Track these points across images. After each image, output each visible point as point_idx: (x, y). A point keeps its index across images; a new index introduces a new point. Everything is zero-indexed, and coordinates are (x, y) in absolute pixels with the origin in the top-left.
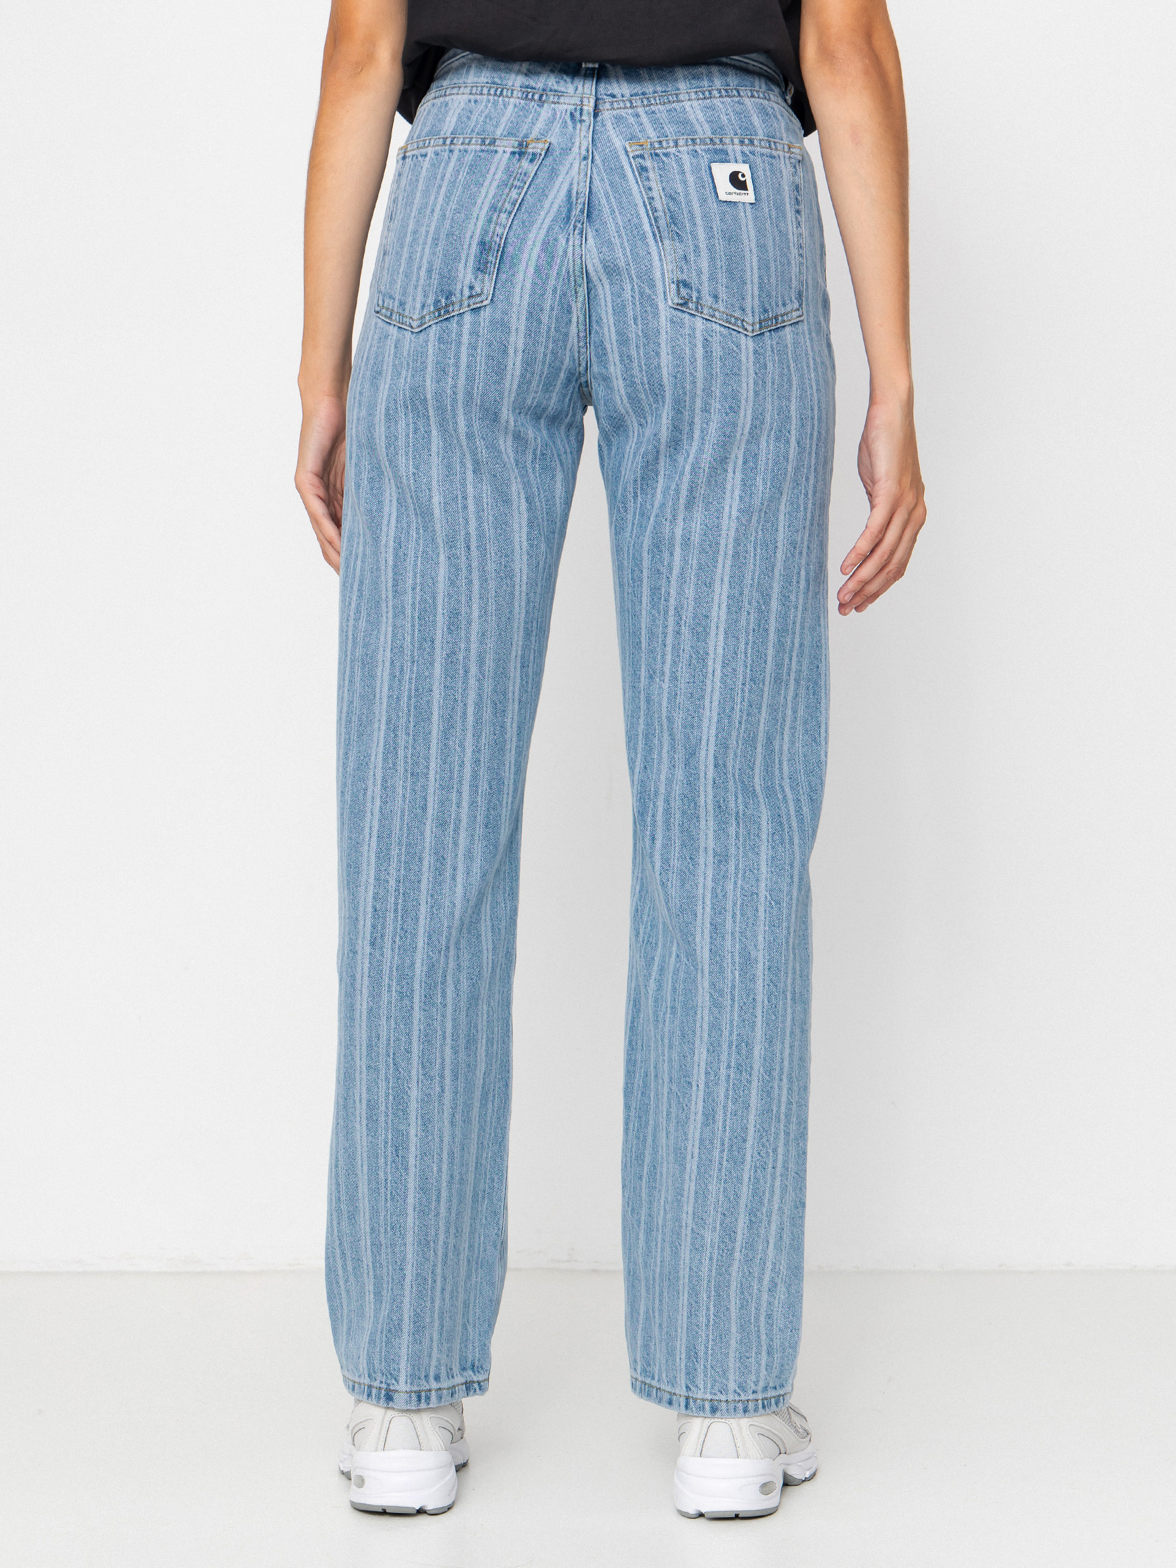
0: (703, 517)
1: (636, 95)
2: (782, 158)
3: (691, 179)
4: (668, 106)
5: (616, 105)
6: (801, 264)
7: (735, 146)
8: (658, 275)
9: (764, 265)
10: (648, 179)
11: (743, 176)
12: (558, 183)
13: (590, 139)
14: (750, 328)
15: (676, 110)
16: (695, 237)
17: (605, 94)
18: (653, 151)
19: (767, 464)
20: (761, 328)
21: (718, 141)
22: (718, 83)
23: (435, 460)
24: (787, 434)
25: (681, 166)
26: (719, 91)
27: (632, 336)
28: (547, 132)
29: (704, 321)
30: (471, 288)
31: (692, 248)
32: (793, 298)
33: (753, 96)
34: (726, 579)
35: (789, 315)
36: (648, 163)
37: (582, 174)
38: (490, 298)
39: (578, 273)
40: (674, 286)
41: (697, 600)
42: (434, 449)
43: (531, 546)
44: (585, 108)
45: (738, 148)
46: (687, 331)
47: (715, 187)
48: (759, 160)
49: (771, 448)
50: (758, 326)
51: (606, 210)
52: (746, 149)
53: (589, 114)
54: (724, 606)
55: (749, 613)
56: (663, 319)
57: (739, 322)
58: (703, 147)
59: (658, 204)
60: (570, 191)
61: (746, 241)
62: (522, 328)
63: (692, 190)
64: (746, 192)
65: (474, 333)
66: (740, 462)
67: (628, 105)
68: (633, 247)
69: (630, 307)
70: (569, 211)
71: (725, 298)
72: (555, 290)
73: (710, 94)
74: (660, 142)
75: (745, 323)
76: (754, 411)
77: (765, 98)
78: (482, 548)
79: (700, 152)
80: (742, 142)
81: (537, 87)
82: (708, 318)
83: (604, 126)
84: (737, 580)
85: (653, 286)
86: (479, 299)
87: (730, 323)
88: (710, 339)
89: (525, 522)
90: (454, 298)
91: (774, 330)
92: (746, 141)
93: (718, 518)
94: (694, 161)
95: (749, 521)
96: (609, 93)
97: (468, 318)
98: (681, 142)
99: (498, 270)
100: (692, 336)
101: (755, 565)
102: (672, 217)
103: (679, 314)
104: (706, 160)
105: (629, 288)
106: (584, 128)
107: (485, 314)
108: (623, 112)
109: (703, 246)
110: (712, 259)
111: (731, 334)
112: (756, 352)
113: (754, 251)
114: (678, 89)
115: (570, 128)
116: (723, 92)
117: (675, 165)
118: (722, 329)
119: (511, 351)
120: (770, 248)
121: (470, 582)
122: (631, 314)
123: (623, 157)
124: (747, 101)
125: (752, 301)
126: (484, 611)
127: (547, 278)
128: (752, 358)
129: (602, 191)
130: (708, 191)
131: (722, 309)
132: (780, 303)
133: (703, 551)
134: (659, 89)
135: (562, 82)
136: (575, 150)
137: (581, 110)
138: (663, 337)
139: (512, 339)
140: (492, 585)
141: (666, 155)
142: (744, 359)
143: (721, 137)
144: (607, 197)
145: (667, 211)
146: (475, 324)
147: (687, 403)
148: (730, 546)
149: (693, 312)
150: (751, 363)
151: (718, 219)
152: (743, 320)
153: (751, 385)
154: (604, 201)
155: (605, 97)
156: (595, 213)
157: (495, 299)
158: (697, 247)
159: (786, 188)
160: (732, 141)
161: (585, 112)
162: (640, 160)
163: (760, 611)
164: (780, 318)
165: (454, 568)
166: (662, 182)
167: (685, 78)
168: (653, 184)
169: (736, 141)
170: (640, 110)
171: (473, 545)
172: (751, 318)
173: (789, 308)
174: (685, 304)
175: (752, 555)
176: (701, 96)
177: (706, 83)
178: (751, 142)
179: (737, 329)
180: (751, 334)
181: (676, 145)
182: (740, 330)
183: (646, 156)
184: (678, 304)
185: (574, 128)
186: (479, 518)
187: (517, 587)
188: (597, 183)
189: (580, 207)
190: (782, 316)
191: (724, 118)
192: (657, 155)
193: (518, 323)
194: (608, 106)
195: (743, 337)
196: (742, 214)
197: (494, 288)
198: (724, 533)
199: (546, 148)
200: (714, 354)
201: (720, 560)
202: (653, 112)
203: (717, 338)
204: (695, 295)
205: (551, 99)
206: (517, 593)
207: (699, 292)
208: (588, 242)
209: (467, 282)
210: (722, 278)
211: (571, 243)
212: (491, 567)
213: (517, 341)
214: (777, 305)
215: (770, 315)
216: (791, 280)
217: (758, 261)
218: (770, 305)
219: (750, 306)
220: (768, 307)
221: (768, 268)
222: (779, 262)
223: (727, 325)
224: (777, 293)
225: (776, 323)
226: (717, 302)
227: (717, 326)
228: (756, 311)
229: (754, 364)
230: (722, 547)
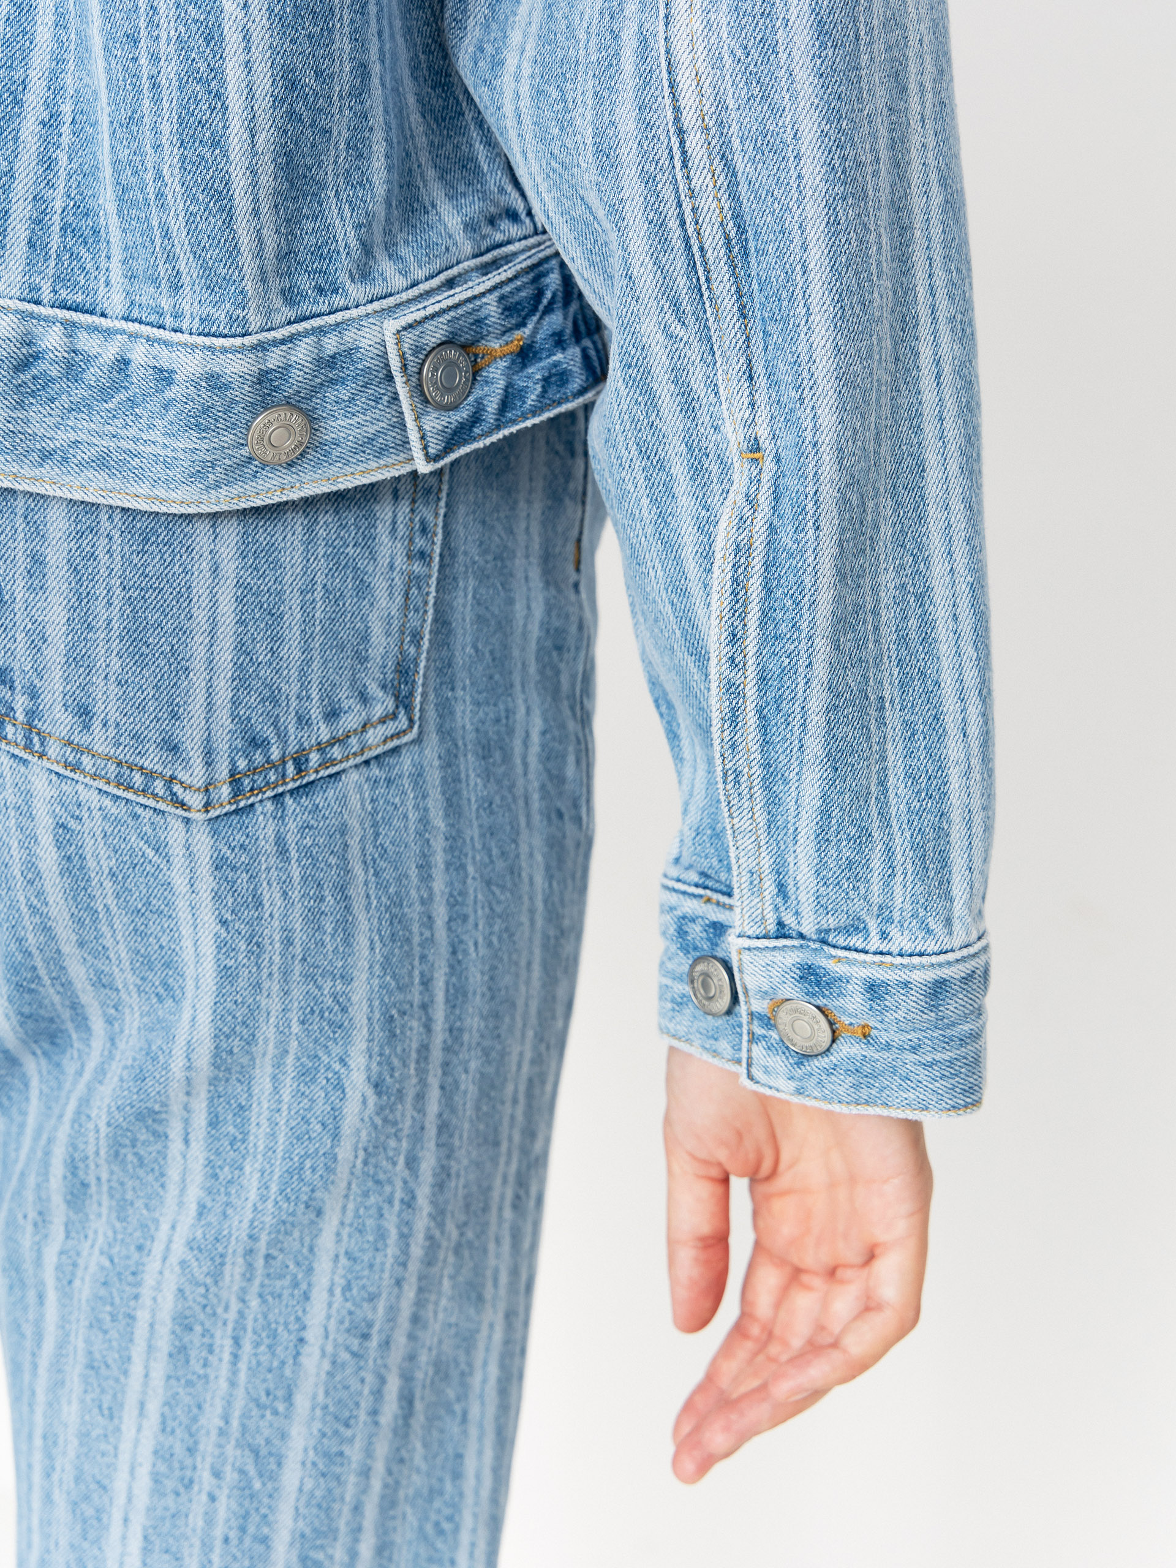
0: (110, 1234)
6: (414, 581)
14: (195, 800)
19: (273, 1135)
20: (237, 793)
24: (337, 1066)
29: (54, 777)
31: (22, 563)
32: (374, 689)
34: (154, 1408)
35: (353, 740)
49: (286, 1098)
50: (225, 791)
55: (212, 1498)
57: (159, 786)
66: (200, 1119)
71: (114, 716)
75: (177, 788)
82: (62, 771)
87: (129, 788)
91: (291, 792)
93: (140, 1248)
95: (217, 1276)
101: (233, 1384)
111: (136, 817)
118: (107, 802)
132: (316, 713)
142: (180, 883)
149: (16, 752)
152: (172, 778)
158: (37, 560)
163: (244, 1488)
164: (314, 758)
173: (350, 721)
175: (227, 1357)
179: (151, 803)
180: (200, 817)
182: (161, 806)
190: (321, 748)
195: (179, 825)
204: (21, 703)
207: (33, 694)
214: (303, 721)
215: (275, 754)
216: (365, 638)
217: (239, 600)
218: (275, 724)
219: (199, 735)
220: (269, 733)
221: (275, 616)
222: (319, 594)
223: (120, 793)
224: (304, 686)
225: (299, 771)
226: (87, 727)
227: (94, 796)
228: (222, 747)
229: (217, 896)
230: (141, 1331)
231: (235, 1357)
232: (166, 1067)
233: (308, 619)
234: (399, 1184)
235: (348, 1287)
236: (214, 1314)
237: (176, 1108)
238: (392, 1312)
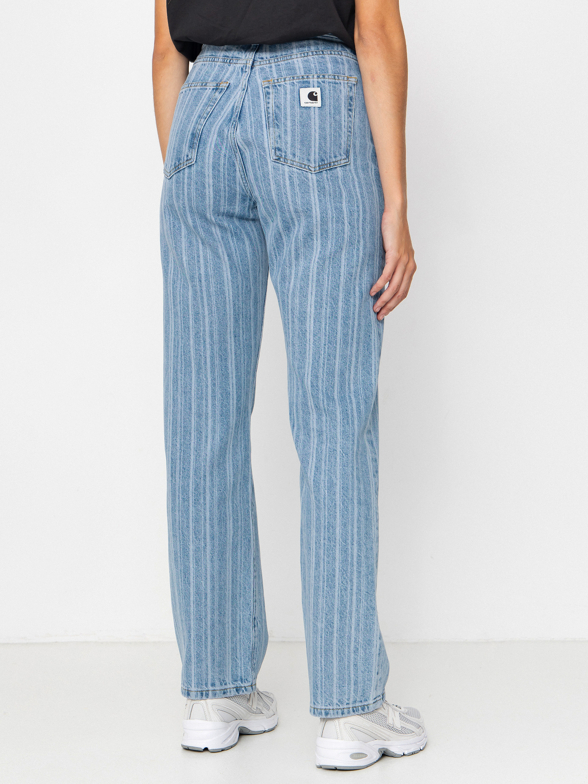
1: (273, 57)
2: (342, 84)
3: (289, 96)
4: (286, 62)
5: (262, 63)
6: (349, 136)
7: (314, 79)
8: (266, 145)
9: (323, 138)
10: (269, 98)
11: (316, 94)
12: (229, 103)
13: (247, 80)
14: (313, 169)
15: (289, 63)
16: (285, 126)
17: (259, 58)
18: (274, 85)
20: (320, 169)
21: (305, 77)
22: (313, 48)
23: (183, 240)
25: (285, 91)
26: (312, 52)
27: (259, 176)
28: (230, 78)
29: (289, 167)
30: (187, 156)
33: (331, 54)
34: (314, 293)
36: (271, 91)
37: (241, 97)
38: (195, 161)
39: (234, 147)
40: (273, 151)
41: (300, 304)
42: (183, 234)
43: (233, 278)
44: (248, 65)
45: (316, 80)
46: (281, 172)
47: (300, 100)
48: (327, 85)
50: (318, 168)
51: (248, 115)
52: (320, 80)
53: (249, 68)
54: (313, 306)
55: (326, 309)
56: (270, 167)
57: (307, 166)
58: (297, 81)
59: (270, 111)
60: (233, 107)
61: (313, 127)
62: (211, 174)
63: (288, 103)
64: (316, 102)
65: (189, 178)
66: (319, 235)
67: (268, 62)
68: (256, 132)
69: (256, 163)
70: (232, 116)
72: (225, 156)
73: (308, 54)
74: (278, 80)
75: (310, 167)
76: (320, 209)
77: (339, 54)
78: (207, 280)
79: (295, 83)
80: (318, 77)
81: (230, 56)
82: (290, 165)
83: (255, 73)
84: (319, 294)
85: (264, 151)
86: (190, 161)
87: (302, 167)
88: (292, 176)
89: (228, 267)
90: (181, 162)
91: (329, 170)
92: (321, 76)
93: (309, 263)
94: (292, 87)
95: (324, 263)
96: (260, 57)
97: (187, 170)
98: (287, 79)
99: (198, 147)
100: (284, 175)
101: (328, 285)
102: (276, 117)
103: (277, 164)
104: (298, 87)
105: (256, 152)
106: (246, 75)
107: (194, 168)
108: (264, 66)
109: (289, 129)
110: (293, 136)
111: (303, 173)
112: (318, 181)
113: (317, 131)
114: (293, 53)
115: (240, 75)
116: (314, 52)
117: (283, 91)
118: (298, 171)
119: (207, 186)
120: (328, 130)
121: (202, 298)
122: (257, 165)
123: (260, 89)
124: (327, 56)
125: (314, 155)
126: (211, 312)
127: (221, 150)
128: (315, 184)
129: (247, 106)
130: (296, 103)
131: (297, 161)
132: (332, 156)
133: (302, 279)
134: (284, 53)
135: (240, 53)
136: (240, 86)
137: (246, 66)
138: (271, 176)
139: (207, 180)
140: (213, 298)
141: (279, 86)
142: (311, 185)
143: (308, 75)
144: (249, 108)
145: (274, 113)
146: (190, 173)
147: (286, 209)
148: (315, 276)
149: (282, 163)
150: (316, 187)
151: (299, 116)
152: (309, 166)
153: (316, 197)
154: (247, 111)
155: (258, 59)
156: (242, 116)
157: (197, 161)
158: (286, 130)
159: (343, 99)
160: (313, 76)
161: (247, 67)
162: (267, 89)
163: (332, 307)
164: (332, 164)
165: (195, 292)
166: (275, 99)
167: (297, 47)
168: (270, 101)
169: (315, 76)
170: (273, 65)
171: (203, 280)
172: (313, 164)
173: (338, 158)
174: (279, 159)
175: (327, 280)
176: (303, 55)
177: (306, 49)
178: (324, 76)
179: (305, 170)
181: (285, 81)
182: (307, 171)
183: (270, 87)
184: (275, 159)
185: (242, 75)
186: (206, 267)
187: (227, 298)
188: (246, 101)
189: (236, 114)
190: (333, 162)
191: (313, 65)
192: (275, 86)
193: (209, 171)
194: (258, 63)
195: (310, 174)
196: (313, 113)
197: (197, 155)
198: (311, 270)
199: (227, 86)
200: (295, 183)
201: (310, 284)
202: (279, 65)
203: (296, 175)
204: (283, 154)
205: (234, 62)
206: (228, 301)
207: (286, 153)
208: (237, 131)
209: (186, 153)
210: (298, 145)
211: (230, 132)
212: (212, 289)
213: (209, 181)
214: (330, 157)
215: (326, 162)
216: (341, 144)
217: (319, 136)
218: (326, 157)
219: (313, 158)
220: (325, 158)
221: (325, 139)
222: (332, 136)
223: (300, 168)
224: (331, 151)
225: (330, 166)
226: (295, 157)
227: (296, 169)
228: (317, 161)
229: (317, 187)
230: (310, 277)
231: (328, 280)
232: (313, 223)
233: (331, 140)
234: (356, 245)
235: (347, 265)
236: (324, 272)
237: (315, 232)
238: (356, 271)
